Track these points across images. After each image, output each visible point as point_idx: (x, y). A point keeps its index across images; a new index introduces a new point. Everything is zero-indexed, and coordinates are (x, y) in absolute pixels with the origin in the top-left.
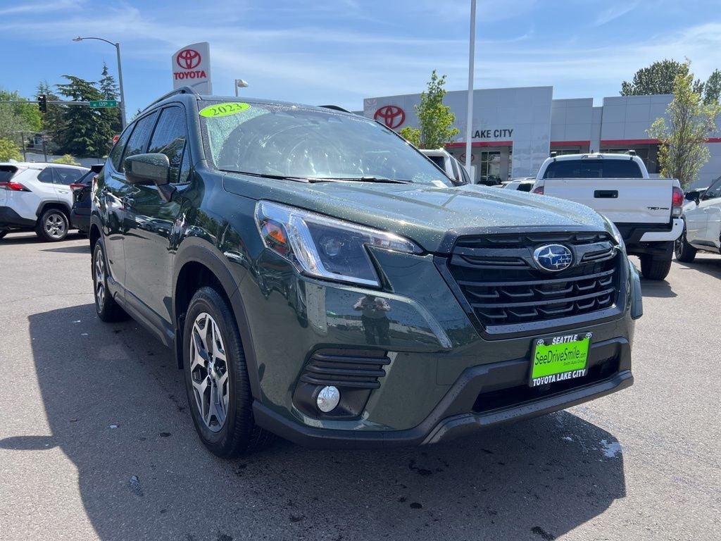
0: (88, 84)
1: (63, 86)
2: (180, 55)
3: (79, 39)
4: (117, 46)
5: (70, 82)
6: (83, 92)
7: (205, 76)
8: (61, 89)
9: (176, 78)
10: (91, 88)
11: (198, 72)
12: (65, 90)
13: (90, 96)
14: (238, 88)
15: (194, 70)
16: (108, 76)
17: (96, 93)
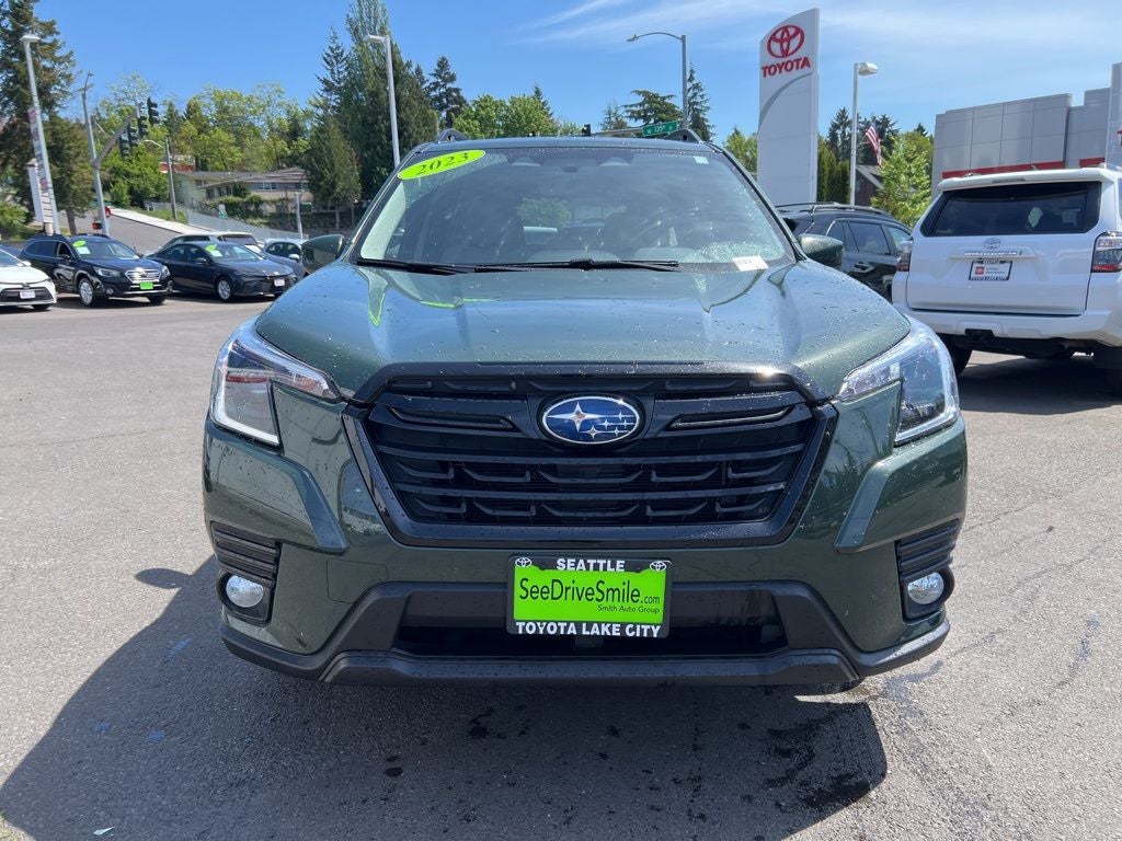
0: (664, 98)
1: (631, 106)
2: (773, 38)
3: (635, 38)
4: (683, 39)
5: (641, 99)
6: (657, 111)
7: (809, 66)
8: (627, 111)
9: (765, 75)
10: (666, 104)
11: (798, 60)
12: (633, 112)
13: (664, 116)
14: (859, 77)
15: (792, 58)
16: (694, 82)
17: (673, 111)
